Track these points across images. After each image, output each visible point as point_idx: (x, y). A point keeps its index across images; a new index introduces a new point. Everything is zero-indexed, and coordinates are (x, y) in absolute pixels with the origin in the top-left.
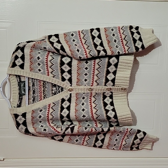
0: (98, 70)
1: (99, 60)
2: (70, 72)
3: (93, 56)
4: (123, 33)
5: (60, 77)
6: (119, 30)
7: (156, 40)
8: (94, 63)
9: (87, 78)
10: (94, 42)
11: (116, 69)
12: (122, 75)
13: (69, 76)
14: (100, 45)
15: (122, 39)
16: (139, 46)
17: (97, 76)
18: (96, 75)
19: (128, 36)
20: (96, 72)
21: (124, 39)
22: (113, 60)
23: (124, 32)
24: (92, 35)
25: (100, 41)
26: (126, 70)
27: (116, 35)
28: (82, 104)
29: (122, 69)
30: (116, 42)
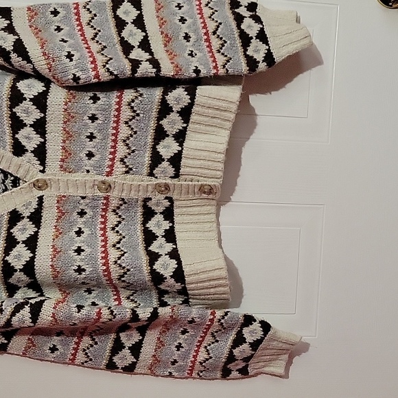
0: (130, 126)
1: (135, 94)
2: (40, 127)
3: (116, 76)
4: (210, 17)
5: (8, 140)
6: (201, 9)
7: (306, 41)
8: (119, 103)
9: (93, 150)
10: (123, 38)
11: (185, 125)
12: (201, 145)
13: (37, 140)
14: (139, 47)
15: (206, 34)
16: (259, 57)
17: (127, 145)
18: (124, 141)
19: (226, 25)
20: (124, 131)
21: (214, 33)
22: (177, 96)
23: (213, 13)
24: (116, 18)
25: (140, 35)
26: (213, 129)
27: (189, 21)
28: (76, 232)
29: (202, 127)
30: (188, 41)
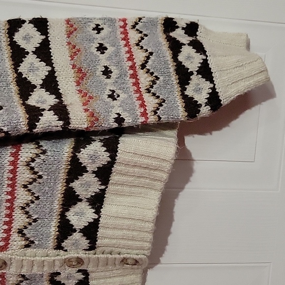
0: (29, 190)
1: (36, 151)
4: (138, 45)
6: (125, 33)
7: (261, 77)
8: (14, 163)
14: (42, 86)
15: (132, 67)
16: (201, 98)
17: (27, 213)
18: (23, 208)
19: (158, 56)
20: (22, 197)
21: (143, 66)
23: (142, 39)
24: (13, 45)
27: (110, 50)
30: (109, 77)
